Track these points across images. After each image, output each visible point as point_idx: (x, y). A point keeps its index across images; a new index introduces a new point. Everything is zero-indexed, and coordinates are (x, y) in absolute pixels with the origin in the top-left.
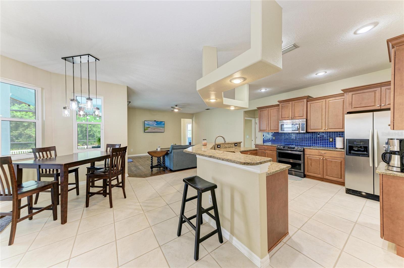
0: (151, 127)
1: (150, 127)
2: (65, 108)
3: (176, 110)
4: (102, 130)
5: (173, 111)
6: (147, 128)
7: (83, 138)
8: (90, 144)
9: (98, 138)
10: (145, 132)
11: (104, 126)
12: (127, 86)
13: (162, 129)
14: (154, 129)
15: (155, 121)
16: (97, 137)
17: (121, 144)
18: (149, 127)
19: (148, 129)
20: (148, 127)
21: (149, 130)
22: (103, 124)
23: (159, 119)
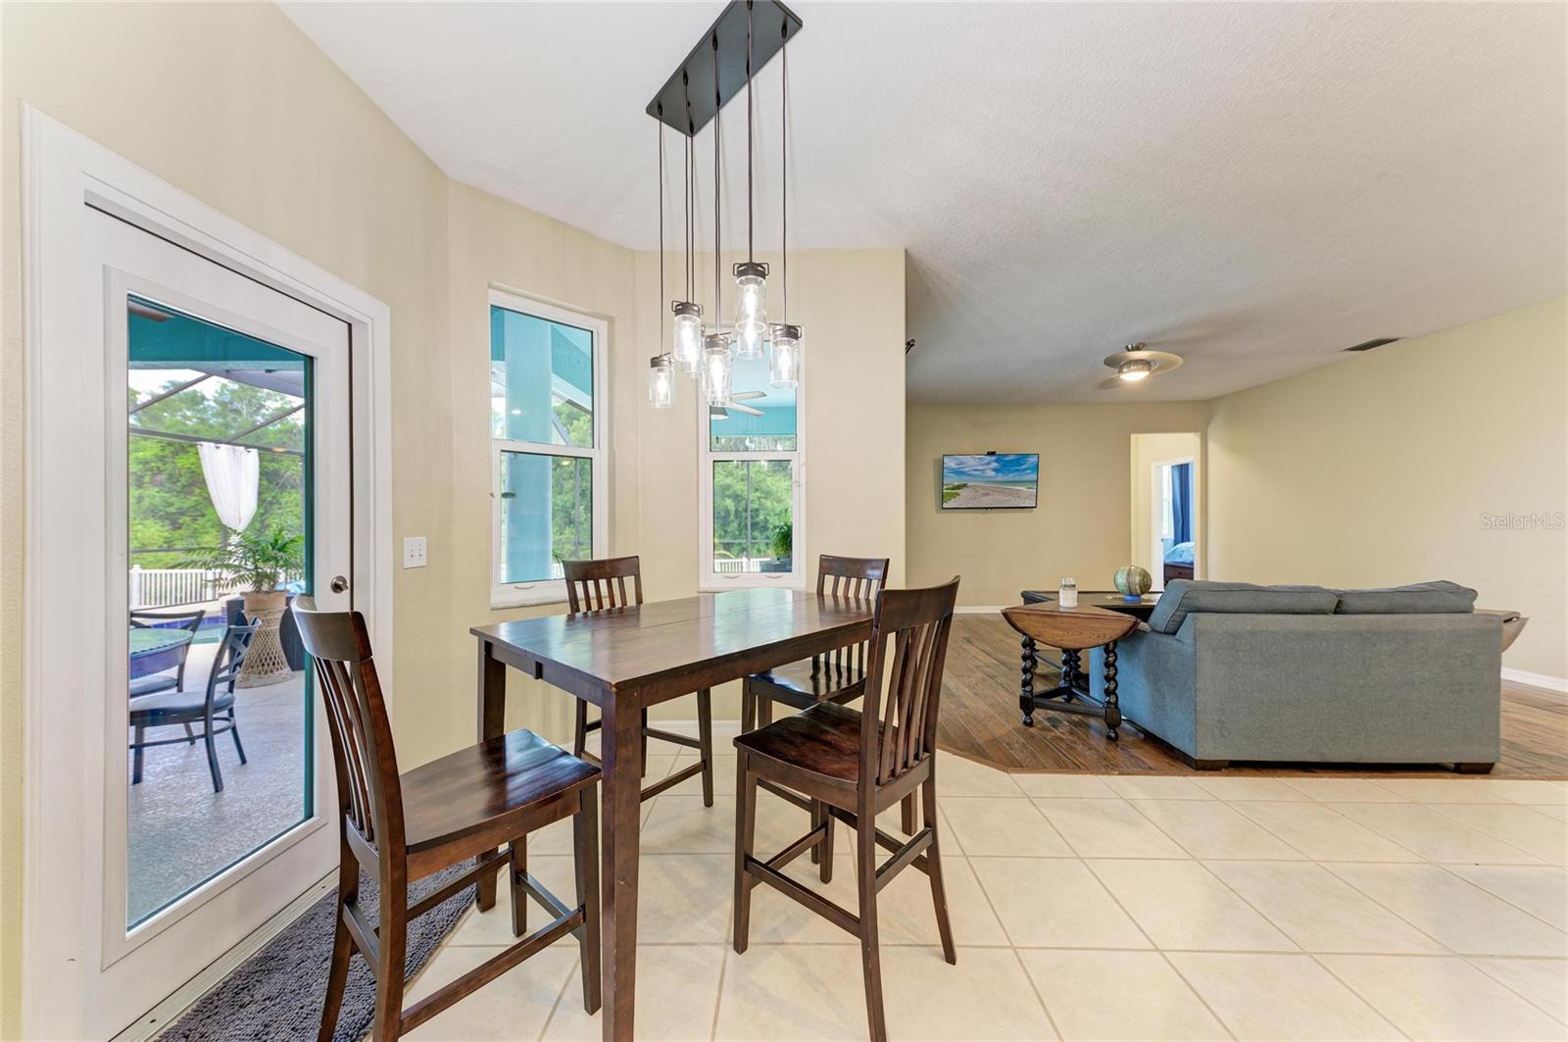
0: (970, 484)
1: (965, 485)
2: (655, 362)
3: (1133, 377)
4: (797, 489)
5: (1109, 384)
6: (954, 489)
7: (741, 534)
8: (755, 551)
9: (778, 530)
10: (945, 506)
11: (803, 469)
12: (906, 251)
13: (1024, 494)
14: (987, 494)
15: (993, 453)
16: (775, 528)
17: (888, 560)
18: (961, 483)
19: (958, 491)
20: (956, 484)
21: (964, 498)
22: (803, 460)
23: (1009, 442)
